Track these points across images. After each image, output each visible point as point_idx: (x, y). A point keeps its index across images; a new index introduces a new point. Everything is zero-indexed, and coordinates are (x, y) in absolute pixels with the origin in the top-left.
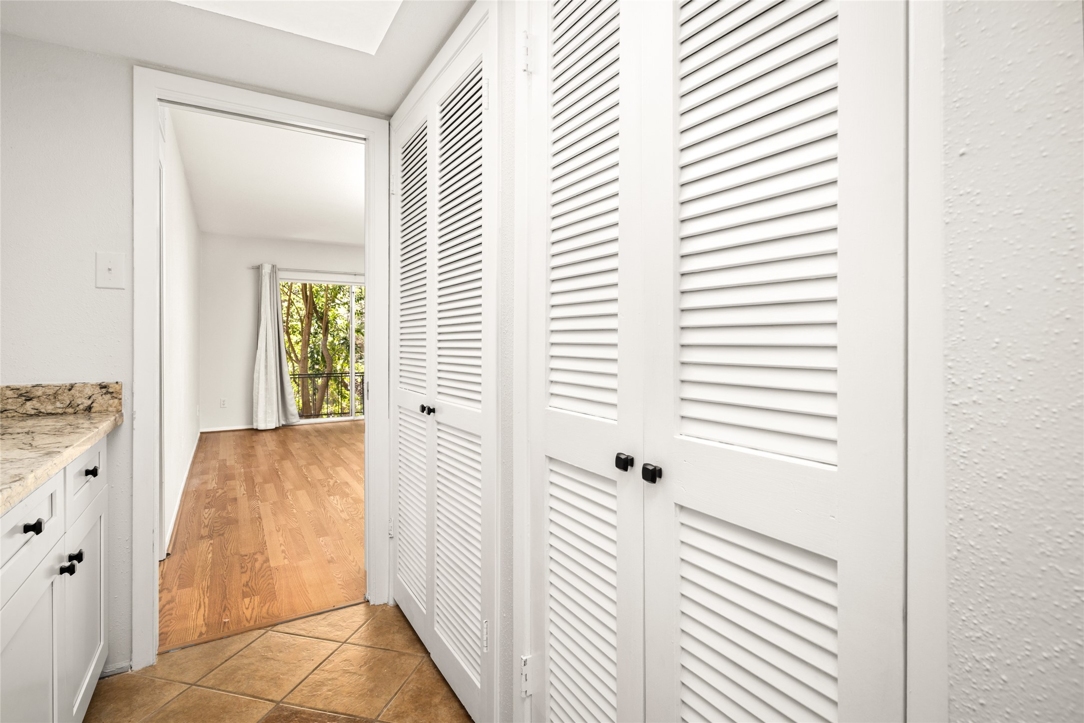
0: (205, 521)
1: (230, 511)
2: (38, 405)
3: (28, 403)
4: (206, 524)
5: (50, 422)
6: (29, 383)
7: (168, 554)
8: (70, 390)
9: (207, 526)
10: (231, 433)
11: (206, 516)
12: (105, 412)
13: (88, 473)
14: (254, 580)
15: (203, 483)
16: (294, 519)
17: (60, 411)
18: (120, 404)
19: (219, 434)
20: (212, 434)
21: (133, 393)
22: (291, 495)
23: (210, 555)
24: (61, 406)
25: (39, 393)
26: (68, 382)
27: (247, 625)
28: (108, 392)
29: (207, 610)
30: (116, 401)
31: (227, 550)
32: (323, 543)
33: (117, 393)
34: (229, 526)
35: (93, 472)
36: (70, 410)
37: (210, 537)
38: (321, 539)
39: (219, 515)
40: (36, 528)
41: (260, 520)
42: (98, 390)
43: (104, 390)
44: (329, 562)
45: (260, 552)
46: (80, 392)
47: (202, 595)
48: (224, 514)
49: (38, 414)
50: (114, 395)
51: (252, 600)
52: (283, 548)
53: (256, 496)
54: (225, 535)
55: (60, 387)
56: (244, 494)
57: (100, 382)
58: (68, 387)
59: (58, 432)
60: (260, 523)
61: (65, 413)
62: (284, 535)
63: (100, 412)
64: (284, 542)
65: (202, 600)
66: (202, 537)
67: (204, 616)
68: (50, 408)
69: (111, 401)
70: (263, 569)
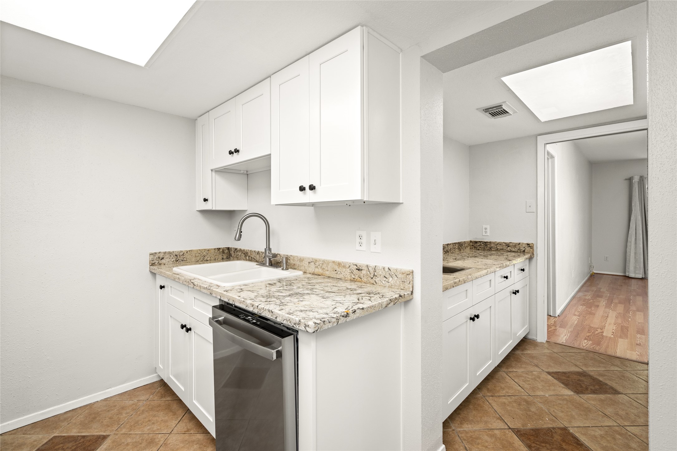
0: (579, 310)
1: (593, 310)
2: (511, 248)
3: (508, 248)
4: (579, 311)
5: (513, 254)
6: (509, 242)
7: (558, 316)
8: (519, 245)
9: (579, 312)
10: (611, 276)
11: (580, 308)
12: (528, 253)
13: (522, 270)
14: (592, 336)
15: (584, 295)
16: (627, 323)
17: (516, 251)
18: (533, 251)
19: (603, 275)
20: (599, 275)
21: (537, 248)
22: (632, 313)
23: (576, 322)
24: (517, 249)
25: (511, 245)
26: (518, 242)
27: (582, 347)
28: (529, 247)
29: (568, 337)
30: (532, 249)
31: (585, 323)
32: (638, 337)
33: (532, 247)
34: (589, 315)
35: (523, 270)
36: (519, 251)
37: (579, 316)
38: (639, 335)
39: (586, 310)
40: (506, 277)
41: (607, 317)
42: (526, 245)
43: (528, 246)
44: (637, 344)
45: (600, 328)
46: (522, 245)
47: (568, 333)
48: (589, 310)
49: (511, 251)
50: (531, 247)
51: (588, 342)
52: (613, 331)
53: (610, 307)
54: (586, 317)
55: (516, 243)
56: (604, 305)
57: (527, 243)
58: (518, 244)
59: (514, 256)
60: (606, 318)
61: (517, 252)
62: (617, 327)
63: (527, 253)
64: (616, 329)
65: (567, 334)
66: (575, 315)
67: (566, 338)
68: (513, 250)
69: (530, 250)
70: (598, 335)
